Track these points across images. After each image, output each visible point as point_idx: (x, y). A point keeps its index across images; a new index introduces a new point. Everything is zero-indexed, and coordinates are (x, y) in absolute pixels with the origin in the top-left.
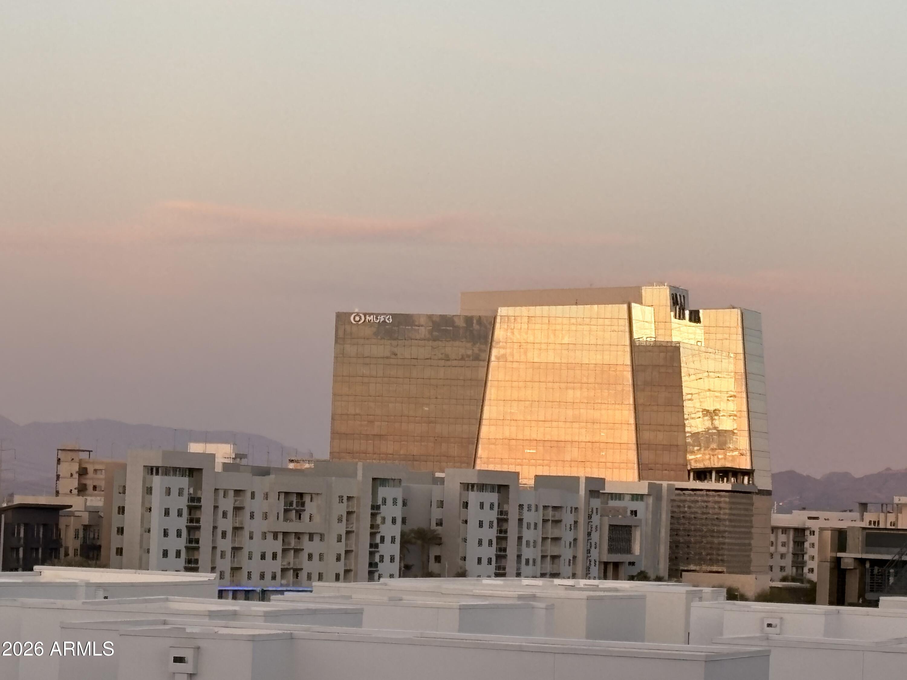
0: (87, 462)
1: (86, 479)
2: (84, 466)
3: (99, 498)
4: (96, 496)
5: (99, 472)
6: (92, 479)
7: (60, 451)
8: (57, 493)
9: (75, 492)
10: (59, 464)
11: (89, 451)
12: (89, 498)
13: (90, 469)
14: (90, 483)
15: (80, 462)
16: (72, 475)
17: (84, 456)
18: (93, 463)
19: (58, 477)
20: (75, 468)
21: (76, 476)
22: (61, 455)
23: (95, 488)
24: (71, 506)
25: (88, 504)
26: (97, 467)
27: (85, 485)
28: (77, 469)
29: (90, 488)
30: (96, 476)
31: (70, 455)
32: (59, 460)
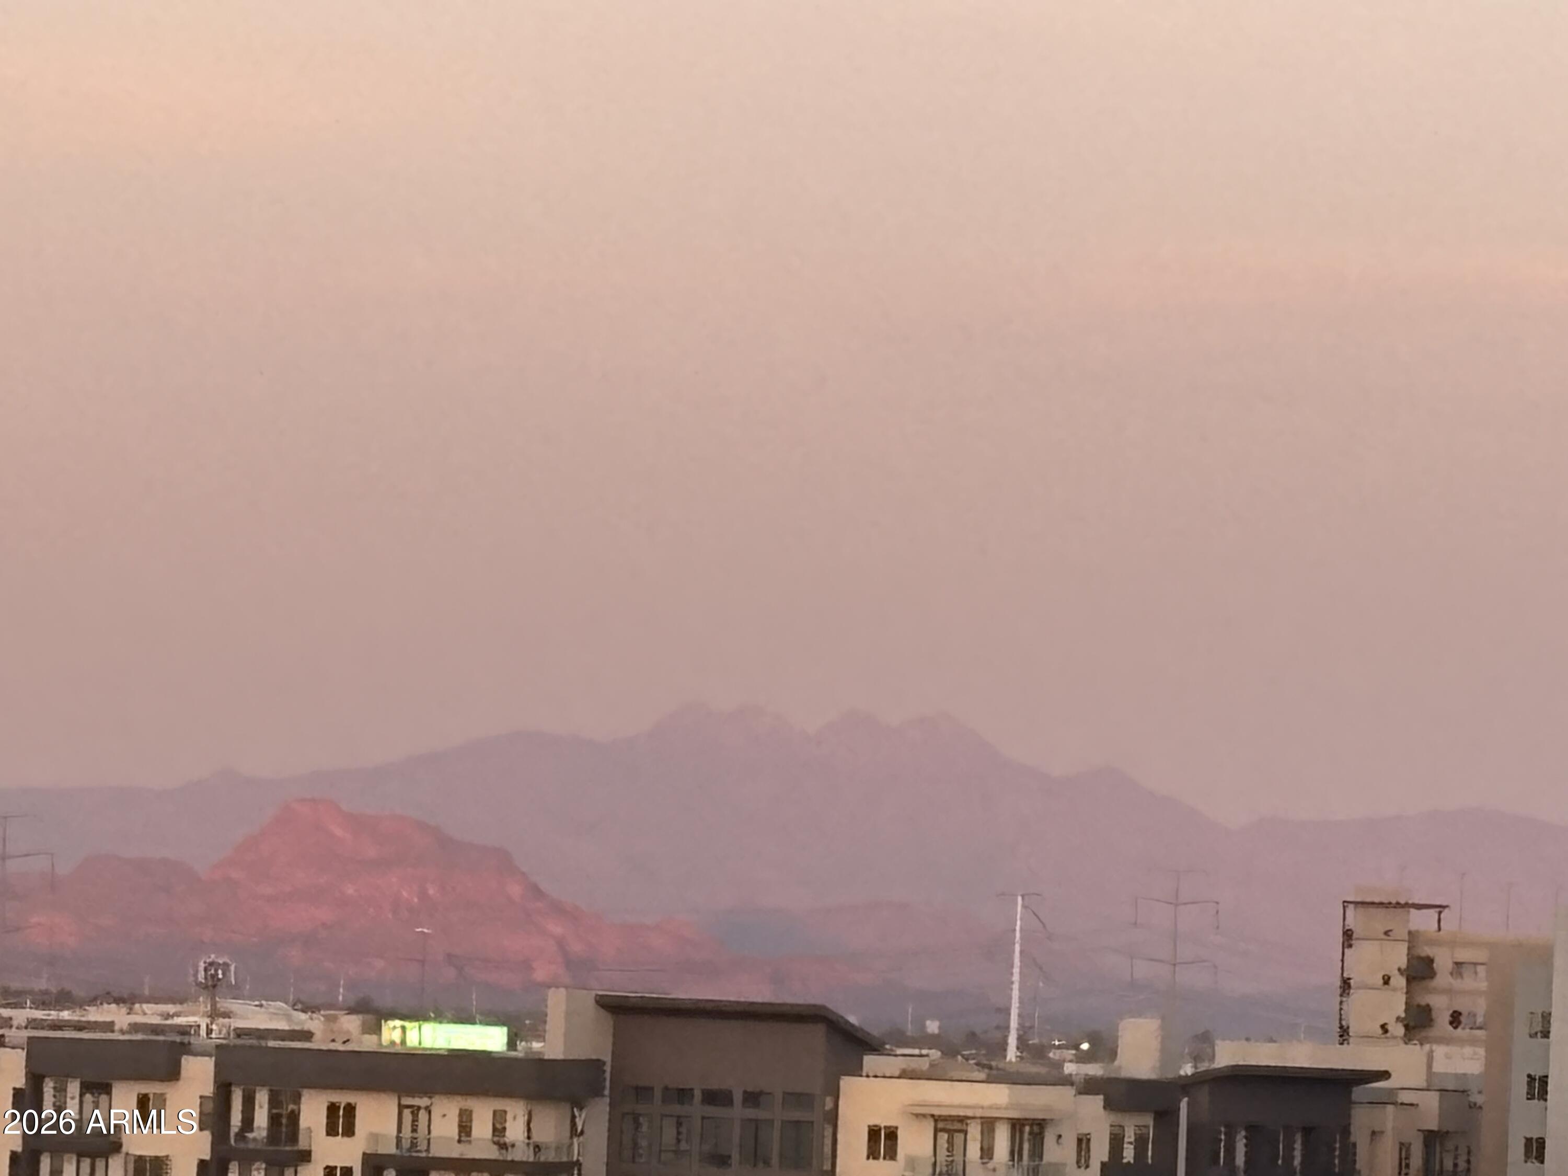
0: (1432, 942)
1: (1429, 991)
2: (1427, 951)
3: (1468, 1050)
4: (1461, 1042)
5: (1467, 972)
6: (1449, 991)
7: (1351, 906)
8: (1344, 1033)
9: (1398, 1030)
10: (1350, 946)
11: (1441, 908)
12: (1440, 1051)
13: (1443, 961)
14: (1441, 1005)
15: (1413, 937)
16: (1386, 981)
17: (1423, 921)
18: (1453, 943)
19: (1346, 985)
20: (1399, 957)
21: (1399, 982)
22: (1353, 918)
23: (1456, 1019)
24: (1384, 1075)
25: (1438, 1067)
26: (1463, 955)
27: (1428, 1009)
28: (1403, 962)
29: (1442, 1020)
30: (1457, 984)
31: (1380, 921)
32: (1348, 935)
